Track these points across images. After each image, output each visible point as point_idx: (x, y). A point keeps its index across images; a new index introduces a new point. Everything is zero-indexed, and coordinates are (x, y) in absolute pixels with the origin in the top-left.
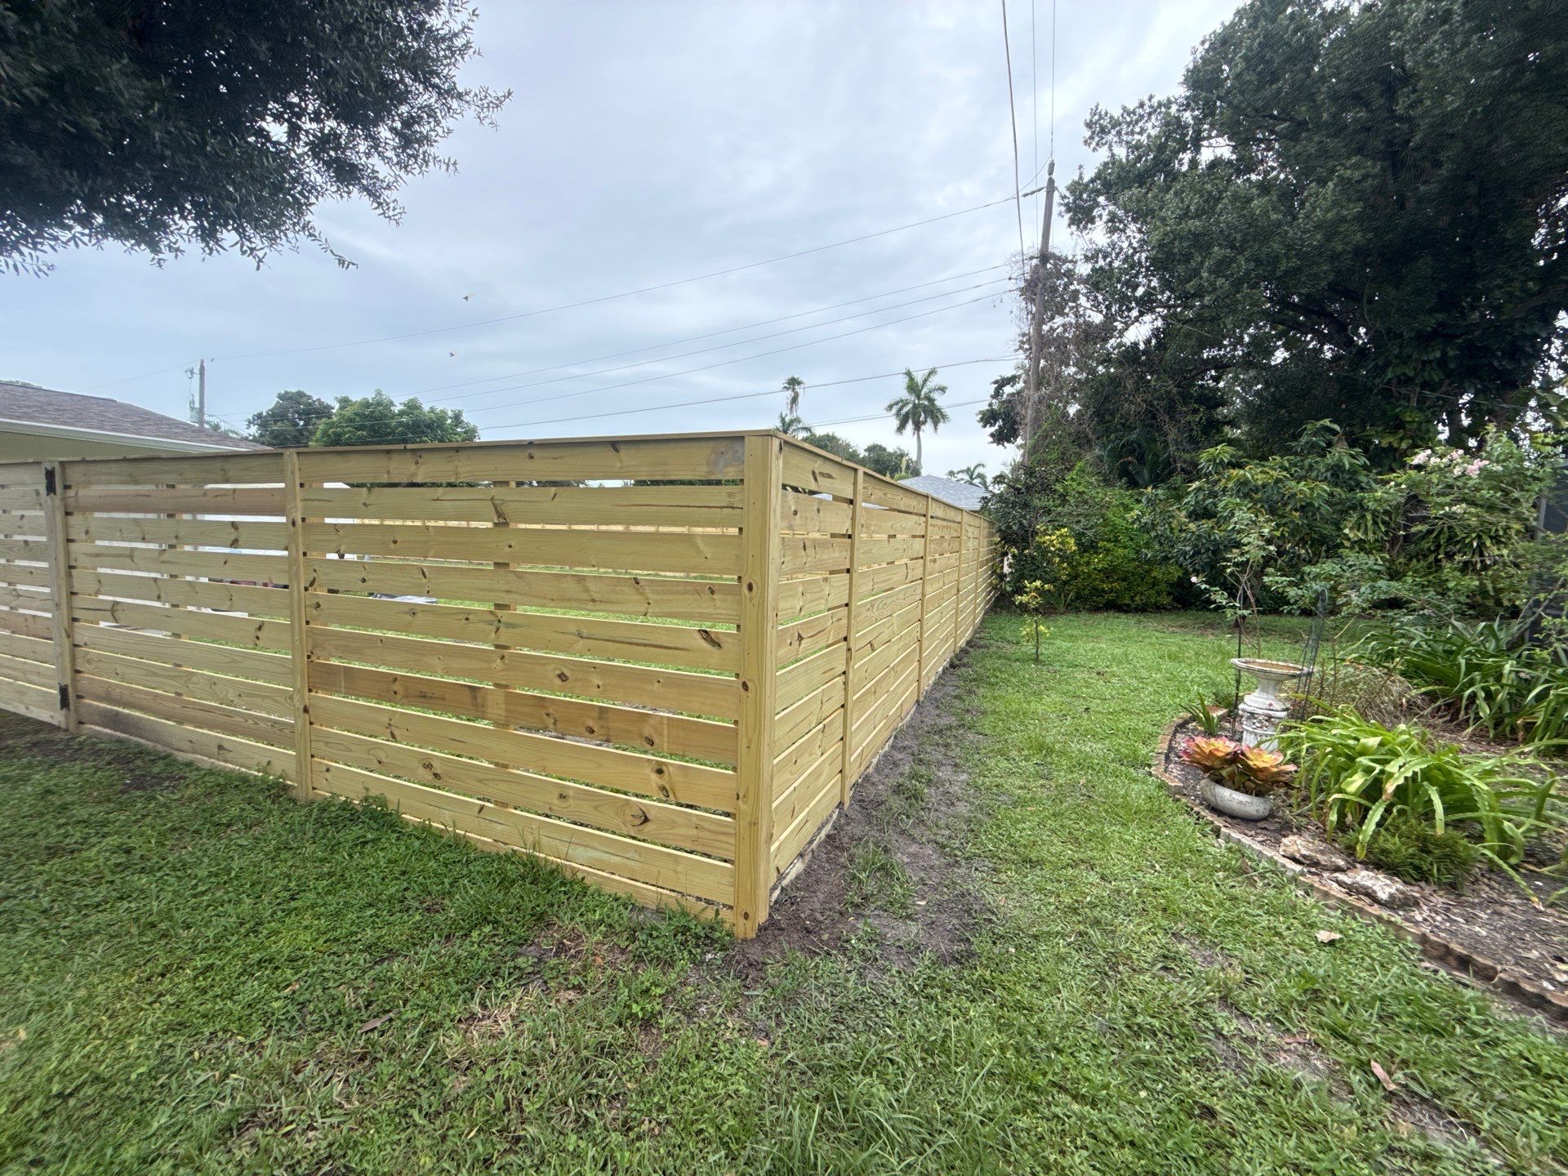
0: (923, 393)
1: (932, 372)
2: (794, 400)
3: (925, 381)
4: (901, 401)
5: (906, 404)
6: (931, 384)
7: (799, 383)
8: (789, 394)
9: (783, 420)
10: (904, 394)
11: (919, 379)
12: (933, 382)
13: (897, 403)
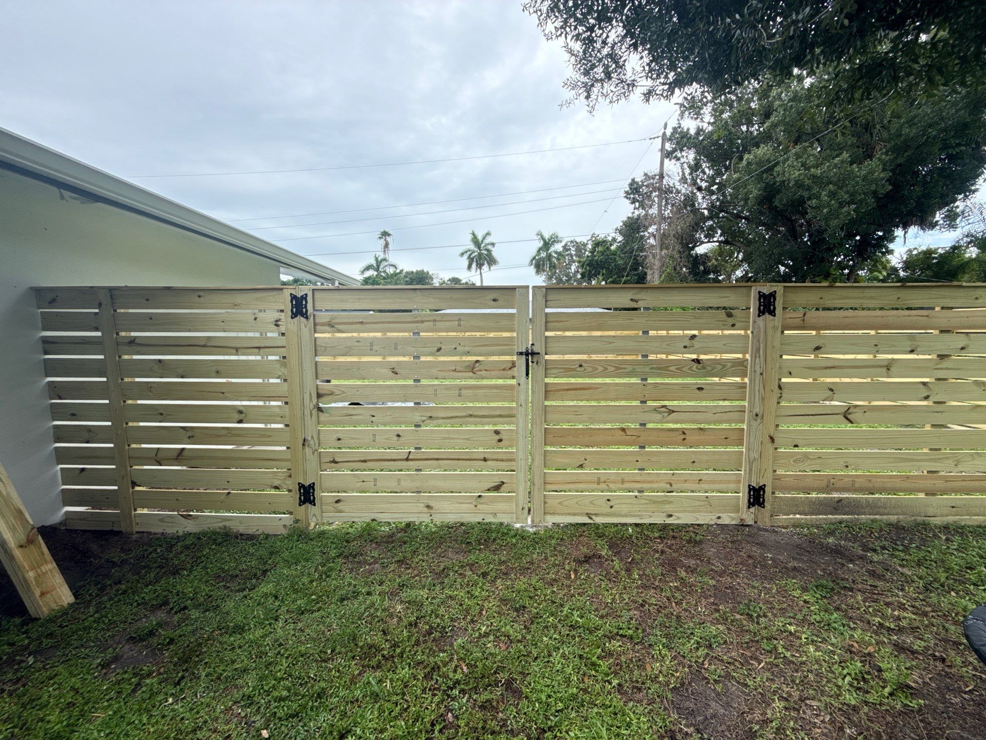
0: (482, 246)
1: (488, 234)
2: (386, 245)
3: (484, 239)
4: (469, 251)
5: (473, 252)
6: (486, 241)
7: (389, 235)
8: (382, 242)
9: (377, 259)
10: (472, 247)
11: (480, 238)
12: (489, 240)
13: (466, 252)
